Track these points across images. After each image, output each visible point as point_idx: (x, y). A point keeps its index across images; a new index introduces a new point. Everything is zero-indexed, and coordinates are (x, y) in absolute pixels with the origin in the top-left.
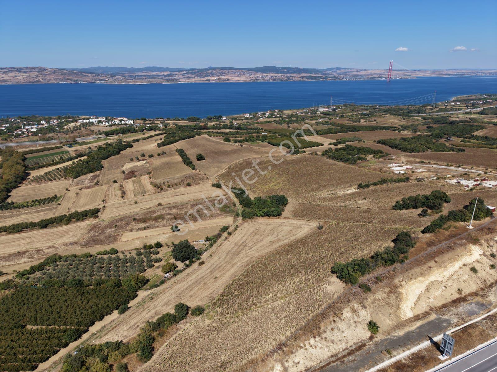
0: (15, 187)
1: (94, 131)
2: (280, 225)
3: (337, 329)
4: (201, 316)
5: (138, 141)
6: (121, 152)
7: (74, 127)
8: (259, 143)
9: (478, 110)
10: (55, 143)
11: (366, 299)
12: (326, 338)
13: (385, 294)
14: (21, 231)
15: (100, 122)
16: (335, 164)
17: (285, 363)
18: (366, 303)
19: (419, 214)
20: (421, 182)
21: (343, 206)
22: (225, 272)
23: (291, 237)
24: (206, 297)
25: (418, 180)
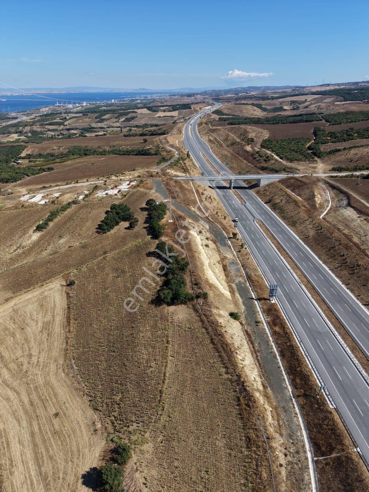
3: (232, 335)
4: (132, 453)
11: (212, 301)
12: (238, 347)
13: (211, 290)
17: (254, 387)
18: (215, 305)
19: (126, 228)
20: (79, 203)
21: (53, 254)
22: (54, 400)
23: (54, 311)
24: (92, 438)
25: (74, 202)
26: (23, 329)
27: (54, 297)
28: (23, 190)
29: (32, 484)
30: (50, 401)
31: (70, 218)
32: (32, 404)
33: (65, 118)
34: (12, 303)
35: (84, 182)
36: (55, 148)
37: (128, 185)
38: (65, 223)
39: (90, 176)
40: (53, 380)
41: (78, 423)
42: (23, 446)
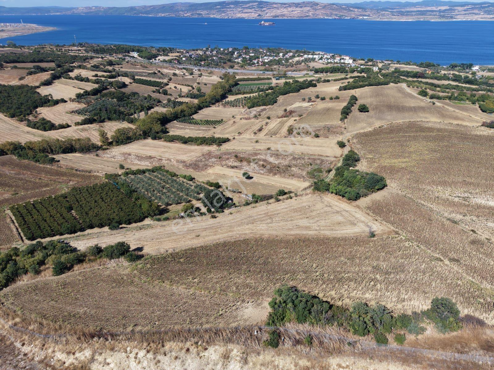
0: (207, 107)
1: (310, 67)
2: (338, 212)
3: (183, 361)
4: (131, 263)
5: (328, 81)
6: (301, 91)
7: (297, 61)
8: (467, 104)
10: (269, 75)
11: (259, 354)
12: (159, 361)
13: (296, 366)
14: (172, 141)
15: (321, 59)
17: (97, 354)
18: (252, 358)
26: (307, 218)
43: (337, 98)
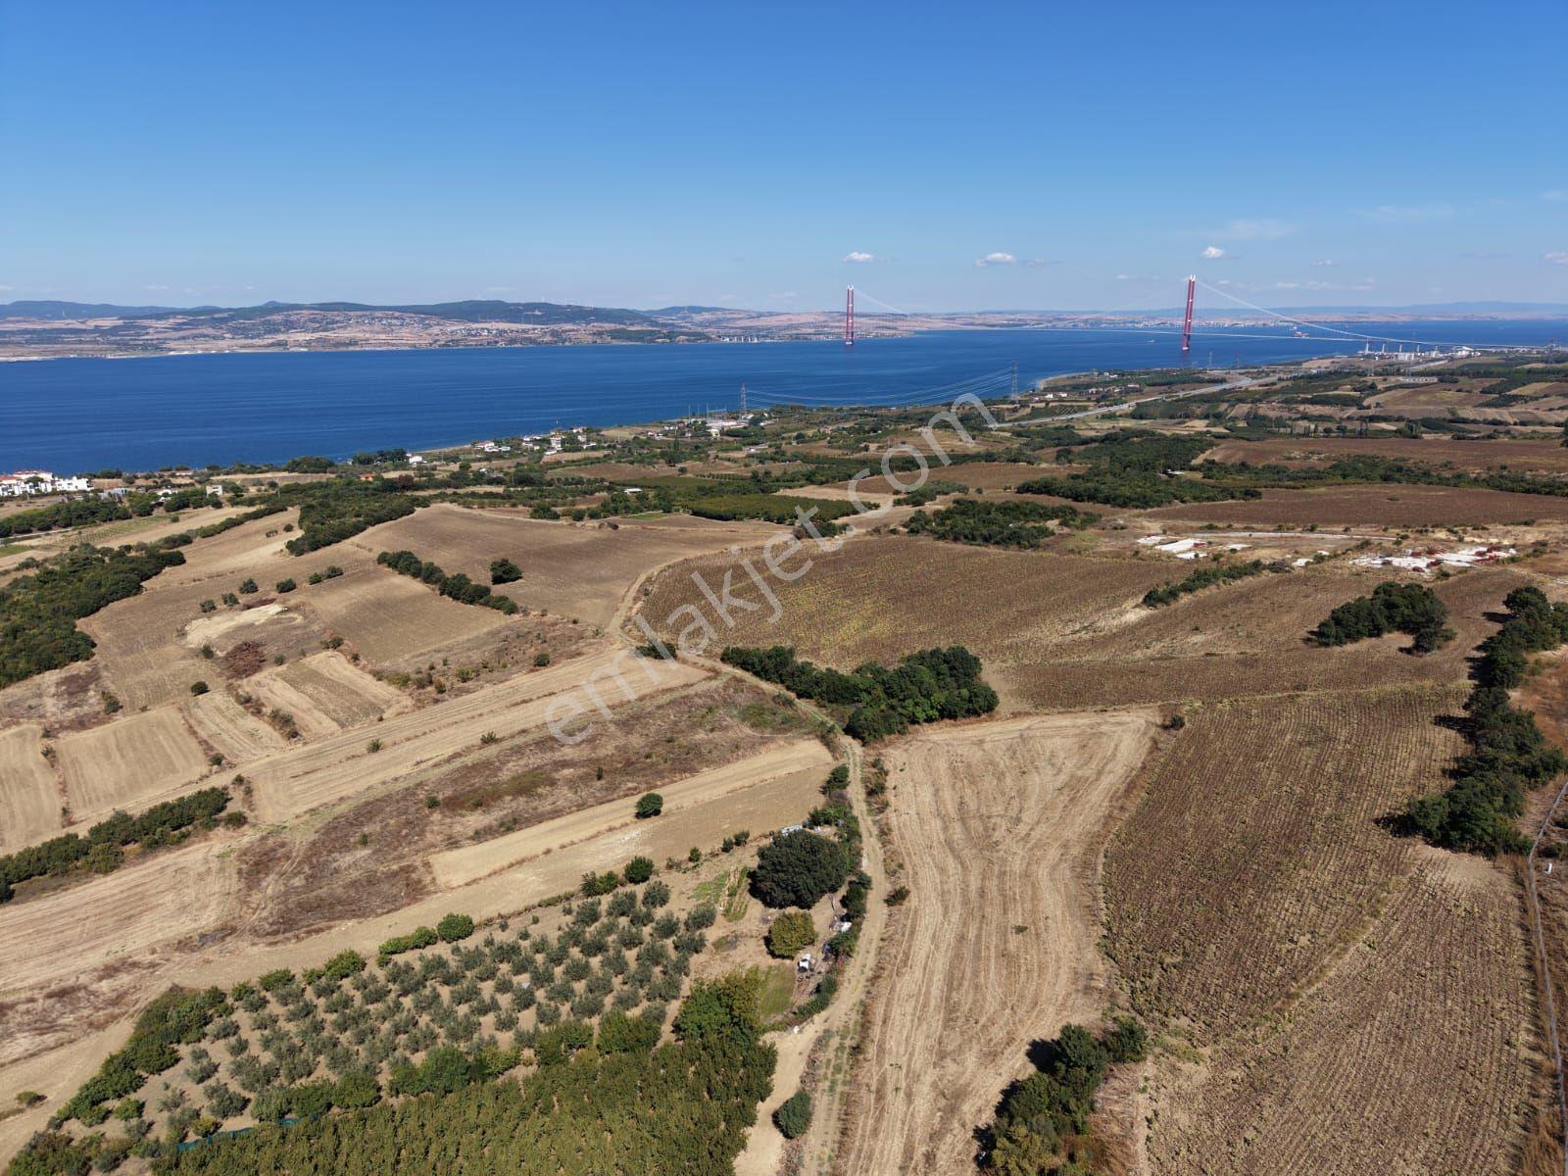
2: (1024, 739)
4: (1149, 1058)
6: (144, 584)
8: (660, 515)
9: (1125, 408)
16: (977, 554)
19: (1401, 650)
20: (1288, 572)
21: (1159, 659)
22: (1028, 906)
23: (1106, 764)
24: (1074, 996)
25: (1275, 567)
26: (1024, 773)
27: (1121, 741)
28: (1155, 526)
29: (925, 1005)
30: (1019, 904)
31: (1244, 597)
32: (982, 893)
33: (1373, 387)
34: (1025, 723)
35: (1333, 533)
36: (1296, 454)
37: (1479, 554)
38: (1224, 604)
39: (1359, 522)
40: (1042, 873)
41: (1058, 960)
42: (937, 947)
43: (335, 573)
